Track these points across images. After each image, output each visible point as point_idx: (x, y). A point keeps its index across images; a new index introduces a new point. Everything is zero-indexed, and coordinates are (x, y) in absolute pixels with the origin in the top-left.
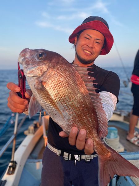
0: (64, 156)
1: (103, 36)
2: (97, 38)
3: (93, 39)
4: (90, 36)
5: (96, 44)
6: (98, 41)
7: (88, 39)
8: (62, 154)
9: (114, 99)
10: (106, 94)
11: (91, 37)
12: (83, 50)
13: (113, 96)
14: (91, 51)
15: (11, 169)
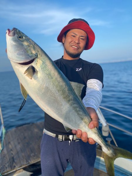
0: (59, 138)
1: (85, 33)
2: (82, 35)
3: (78, 36)
4: (76, 34)
5: (81, 40)
6: (82, 38)
7: (74, 36)
8: (57, 136)
9: (100, 84)
10: (94, 81)
12: (71, 46)
13: (99, 82)
14: (78, 46)
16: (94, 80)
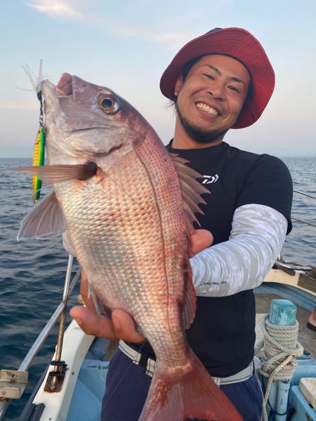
0: (148, 368)
3: (221, 79)
4: (217, 70)
5: (229, 90)
6: (234, 84)
10: (254, 212)
11: (220, 73)
12: (196, 103)
14: (219, 107)
15: (54, 379)
16: (253, 209)
